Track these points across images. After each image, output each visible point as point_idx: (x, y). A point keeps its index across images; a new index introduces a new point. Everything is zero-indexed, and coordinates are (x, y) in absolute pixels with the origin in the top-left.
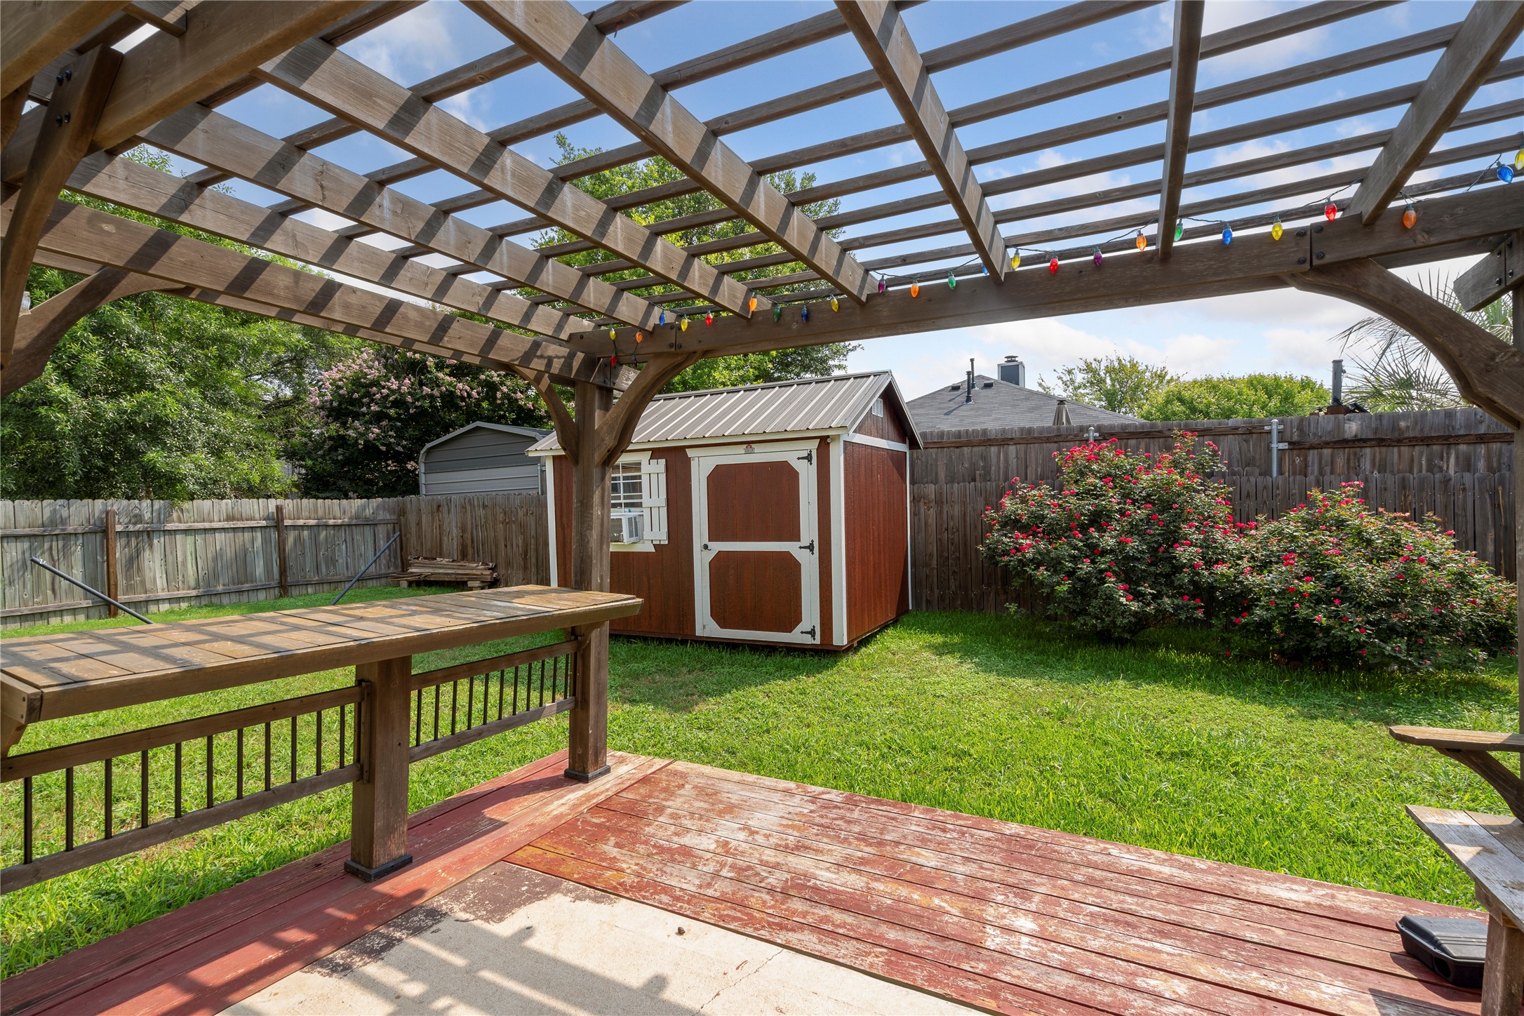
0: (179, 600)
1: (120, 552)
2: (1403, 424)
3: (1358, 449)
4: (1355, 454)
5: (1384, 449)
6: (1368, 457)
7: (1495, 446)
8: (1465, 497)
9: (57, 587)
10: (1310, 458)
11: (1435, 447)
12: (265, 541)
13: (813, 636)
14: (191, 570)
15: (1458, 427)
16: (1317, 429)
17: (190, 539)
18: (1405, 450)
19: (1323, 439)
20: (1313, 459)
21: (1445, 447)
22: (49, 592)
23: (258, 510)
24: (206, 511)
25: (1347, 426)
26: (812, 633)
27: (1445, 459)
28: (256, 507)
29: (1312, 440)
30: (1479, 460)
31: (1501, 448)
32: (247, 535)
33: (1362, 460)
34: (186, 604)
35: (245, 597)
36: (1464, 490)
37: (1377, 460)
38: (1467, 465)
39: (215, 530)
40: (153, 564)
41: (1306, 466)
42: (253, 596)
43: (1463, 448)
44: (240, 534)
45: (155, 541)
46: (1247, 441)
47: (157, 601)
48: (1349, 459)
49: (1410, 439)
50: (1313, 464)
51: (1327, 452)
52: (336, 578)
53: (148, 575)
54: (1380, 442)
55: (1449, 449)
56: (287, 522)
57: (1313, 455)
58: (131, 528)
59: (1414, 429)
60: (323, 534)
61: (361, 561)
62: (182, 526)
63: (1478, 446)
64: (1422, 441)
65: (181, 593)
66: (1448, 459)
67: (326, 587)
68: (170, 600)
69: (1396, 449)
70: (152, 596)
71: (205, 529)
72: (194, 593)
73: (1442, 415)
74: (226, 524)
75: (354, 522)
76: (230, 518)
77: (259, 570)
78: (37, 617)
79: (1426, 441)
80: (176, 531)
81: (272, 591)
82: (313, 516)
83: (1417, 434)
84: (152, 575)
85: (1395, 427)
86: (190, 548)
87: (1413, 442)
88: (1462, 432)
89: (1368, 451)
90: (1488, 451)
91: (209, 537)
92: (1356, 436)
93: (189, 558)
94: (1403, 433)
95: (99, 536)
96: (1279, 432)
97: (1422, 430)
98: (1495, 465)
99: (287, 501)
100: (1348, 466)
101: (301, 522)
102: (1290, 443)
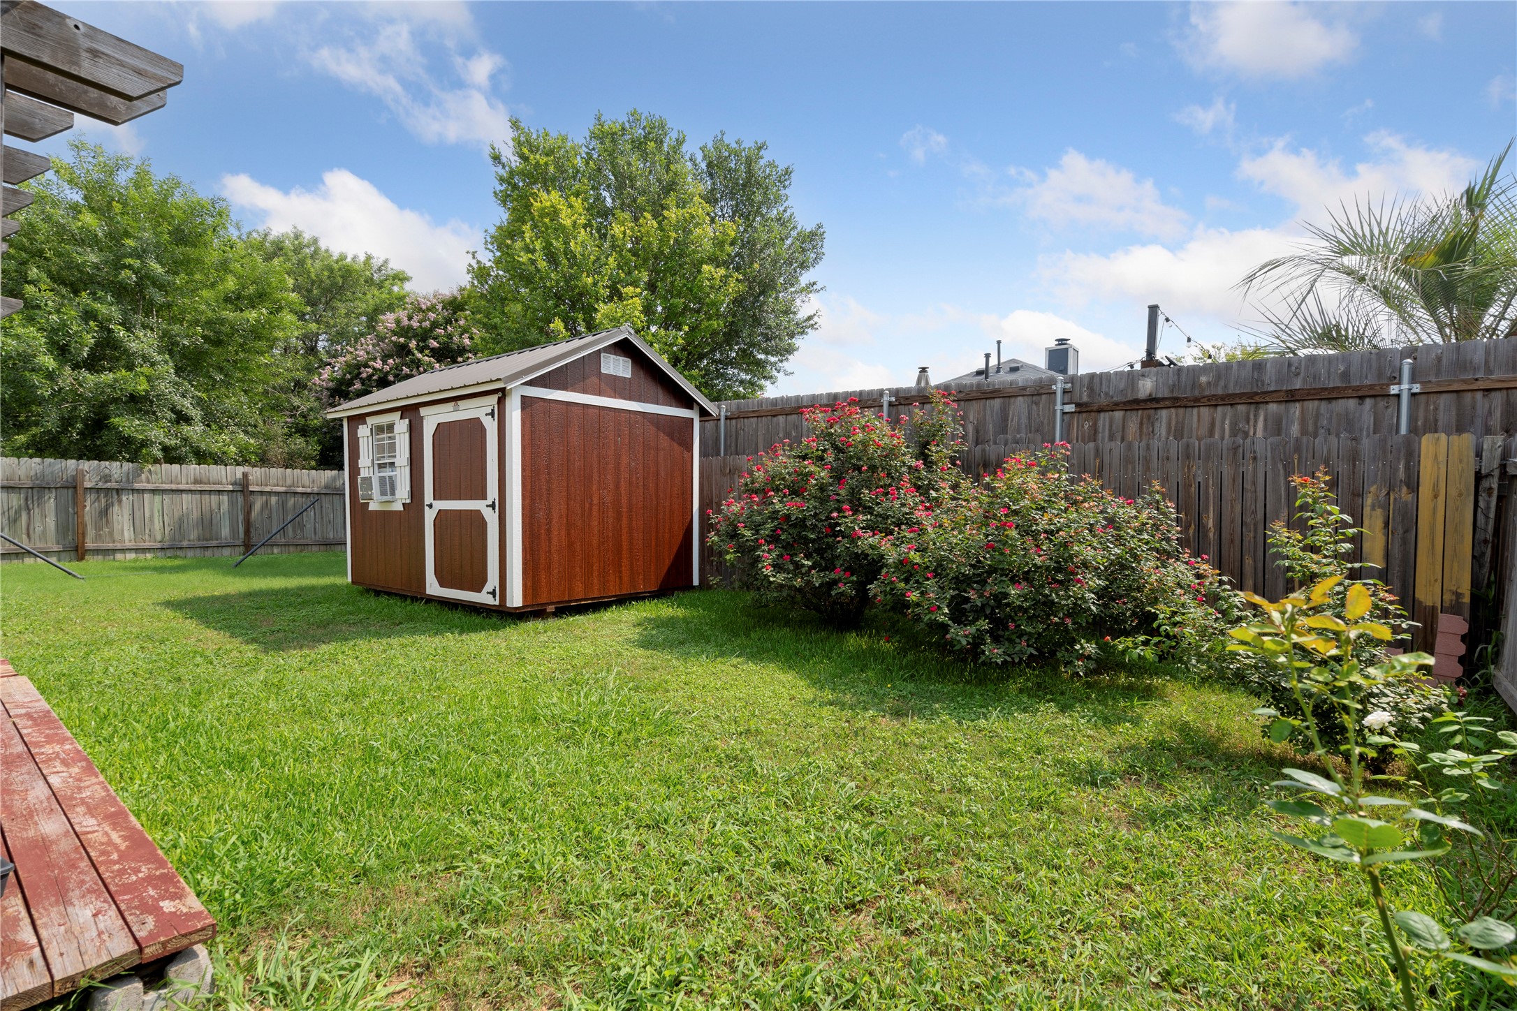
0: (144, 550)
1: (90, 506)
2: (1203, 379)
3: (1153, 411)
4: (1149, 417)
5: (1181, 411)
6: (1164, 421)
7: (1311, 406)
8: (1255, 470)
9: (31, 532)
10: (1100, 423)
11: (1240, 407)
12: (231, 503)
13: (494, 597)
14: (157, 525)
15: (1267, 381)
16: (1109, 387)
17: (158, 498)
18: (1205, 411)
19: (1115, 399)
20: (1104, 425)
21: (1253, 407)
22: (24, 537)
23: (225, 475)
24: (174, 475)
25: (1141, 383)
26: (493, 593)
27: (1252, 423)
28: (224, 473)
29: (1103, 400)
30: (1293, 422)
31: (1318, 408)
32: (214, 498)
33: (1157, 425)
34: (152, 555)
35: (208, 553)
36: (1255, 458)
37: (1173, 423)
38: (1277, 427)
39: (182, 491)
40: (121, 517)
41: (1096, 432)
42: (217, 552)
43: (1273, 407)
44: (207, 497)
45: (124, 498)
46: (1037, 404)
47: (123, 550)
48: (1141, 424)
49: (1209, 398)
50: (1104, 429)
51: (1118, 415)
52: (302, 542)
53: (117, 527)
54: (1175, 402)
55: (1257, 410)
56: (251, 488)
57: (1103, 418)
58: (100, 485)
59: (1216, 385)
60: (291, 502)
61: (330, 527)
62: (150, 486)
63: (1291, 405)
64: (1223, 399)
65: (147, 545)
66: (1256, 422)
67: (292, 549)
68: (137, 550)
69: (1195, 410)
70: (119, 546)
71: (173, 491)
72: (159, 545)
73: (1249, 366)
74: (193, 487)
75: (324, 491)
76: (196, 482)
77: (225, 532)
78: (13, 556)
79: (1229, 400)
80: (144, 491)
81: (237, 549)
82: (281, 483)
83: (1220, 392)
84: (120, 527)
85: (1195, 384)
86: (157, 506)
87: (1216, 401)
88: (1272, 388)
89: (1164, 414)
90: (1303, 411)
91: (176, 497)
92: (1150, 395)
93: (156, 515)
94: (1203, 390)
95: (70, 491)
96: (1065, 392)
97: (1226, 387)
98: (1311, 428)
99: (255, 469)
100: (1141, 431)
101: (268, 489)
102: (1078, 405)
